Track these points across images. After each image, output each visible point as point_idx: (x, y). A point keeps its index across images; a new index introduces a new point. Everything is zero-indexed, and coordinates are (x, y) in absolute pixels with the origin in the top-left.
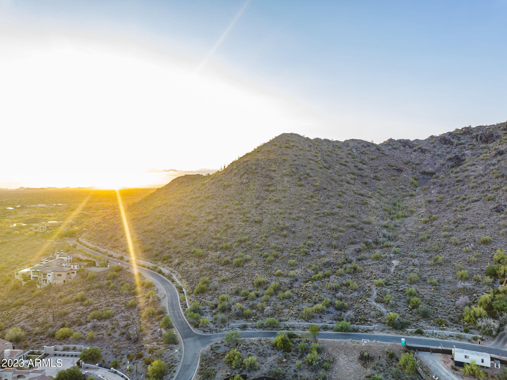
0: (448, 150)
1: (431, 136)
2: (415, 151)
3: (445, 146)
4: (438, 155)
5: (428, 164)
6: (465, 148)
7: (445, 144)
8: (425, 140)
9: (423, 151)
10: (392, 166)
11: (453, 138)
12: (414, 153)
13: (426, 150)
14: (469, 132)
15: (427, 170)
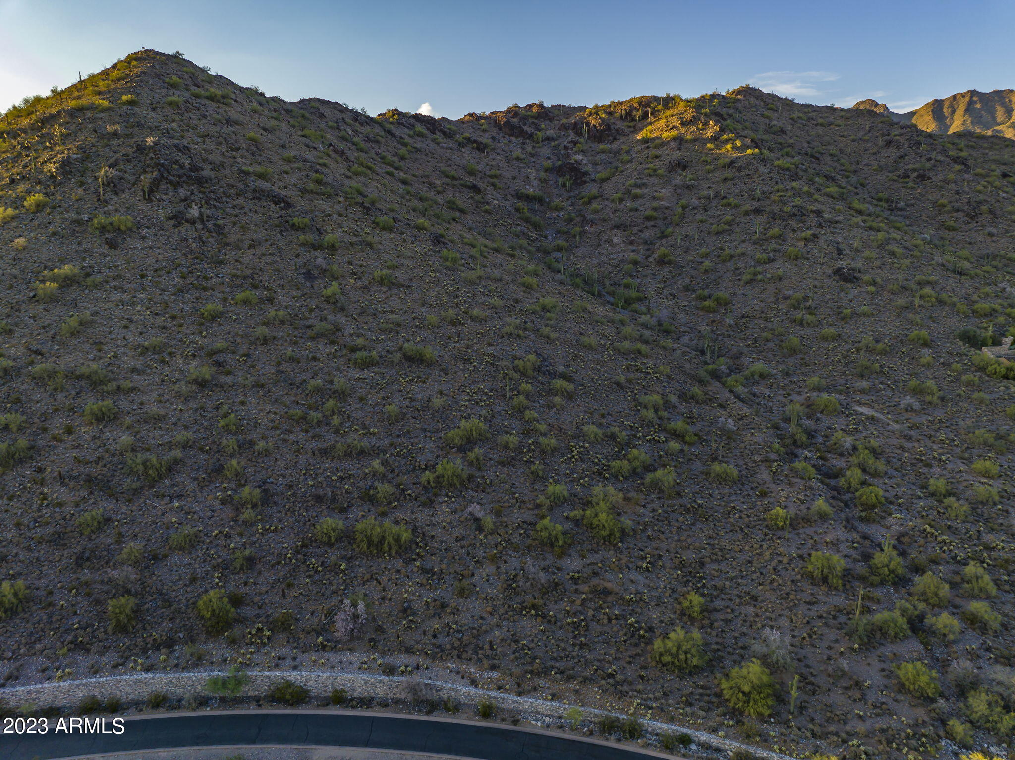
0: (529, 149)
1: (471, 115)
2: (461, 145)
3: (513, 139)
4: (518, 158)
5: (514, 178)
6: (566, 148)
7: (512, 135)
8: (461, 122)
9: (481, 148)
10: (454, 178)
11: (525, 124)
12: (463, 150)
13: (486, 146)
14: (547, 114)
15: (528, 192)
